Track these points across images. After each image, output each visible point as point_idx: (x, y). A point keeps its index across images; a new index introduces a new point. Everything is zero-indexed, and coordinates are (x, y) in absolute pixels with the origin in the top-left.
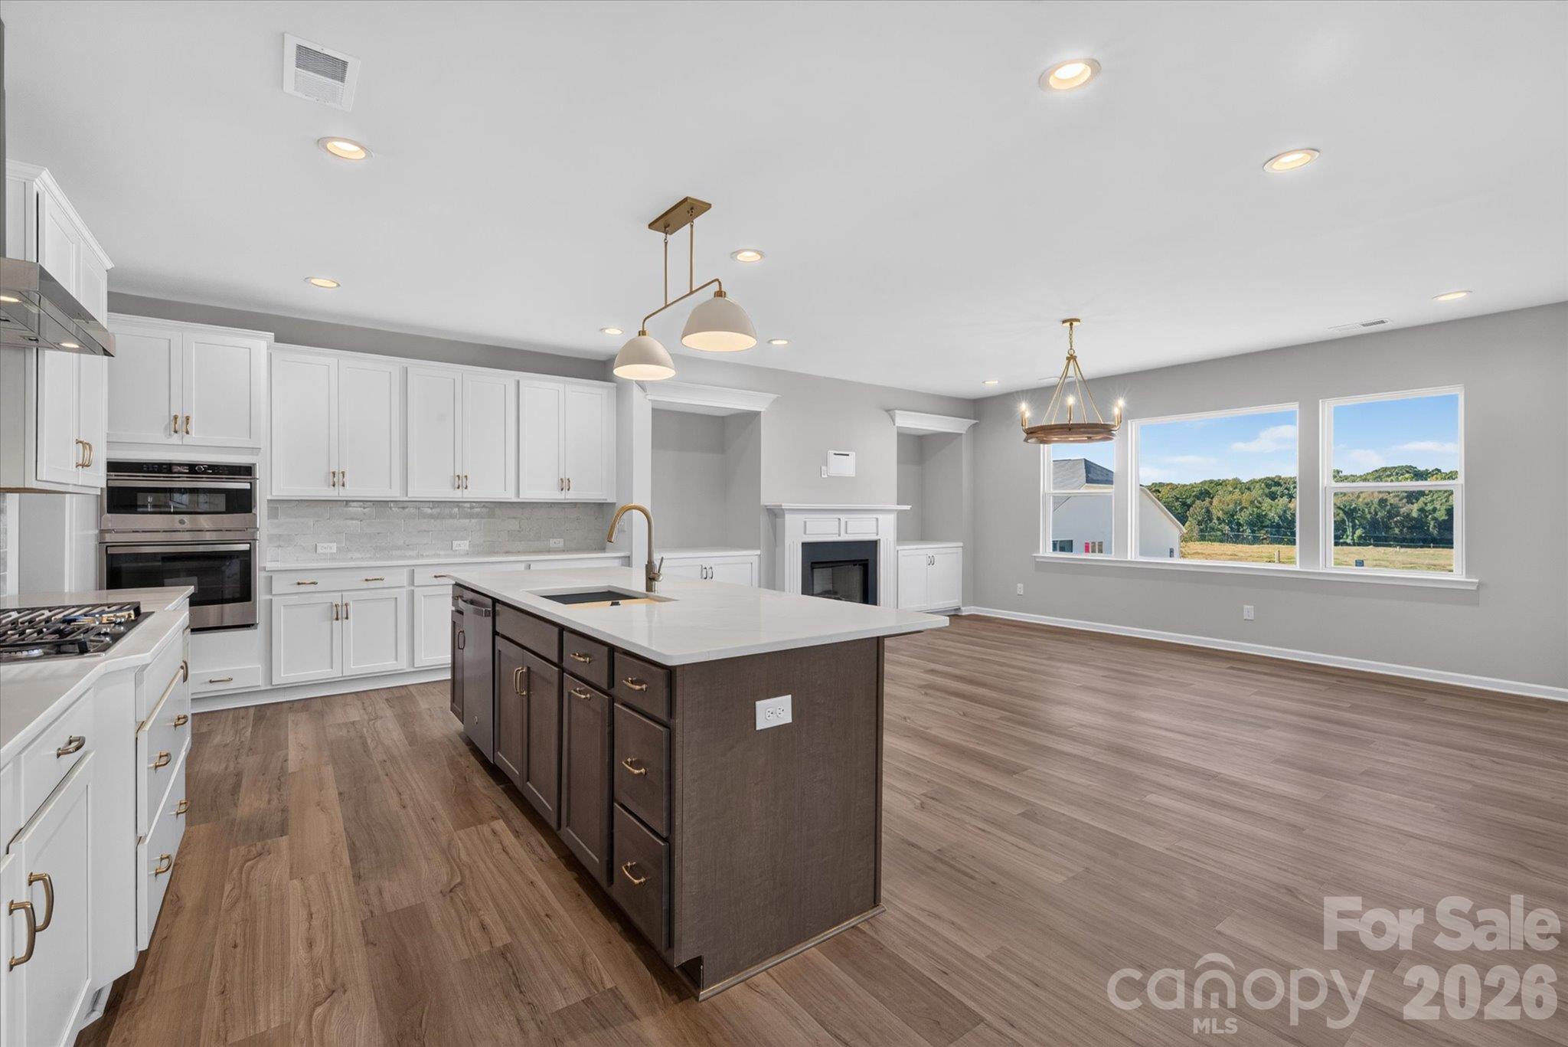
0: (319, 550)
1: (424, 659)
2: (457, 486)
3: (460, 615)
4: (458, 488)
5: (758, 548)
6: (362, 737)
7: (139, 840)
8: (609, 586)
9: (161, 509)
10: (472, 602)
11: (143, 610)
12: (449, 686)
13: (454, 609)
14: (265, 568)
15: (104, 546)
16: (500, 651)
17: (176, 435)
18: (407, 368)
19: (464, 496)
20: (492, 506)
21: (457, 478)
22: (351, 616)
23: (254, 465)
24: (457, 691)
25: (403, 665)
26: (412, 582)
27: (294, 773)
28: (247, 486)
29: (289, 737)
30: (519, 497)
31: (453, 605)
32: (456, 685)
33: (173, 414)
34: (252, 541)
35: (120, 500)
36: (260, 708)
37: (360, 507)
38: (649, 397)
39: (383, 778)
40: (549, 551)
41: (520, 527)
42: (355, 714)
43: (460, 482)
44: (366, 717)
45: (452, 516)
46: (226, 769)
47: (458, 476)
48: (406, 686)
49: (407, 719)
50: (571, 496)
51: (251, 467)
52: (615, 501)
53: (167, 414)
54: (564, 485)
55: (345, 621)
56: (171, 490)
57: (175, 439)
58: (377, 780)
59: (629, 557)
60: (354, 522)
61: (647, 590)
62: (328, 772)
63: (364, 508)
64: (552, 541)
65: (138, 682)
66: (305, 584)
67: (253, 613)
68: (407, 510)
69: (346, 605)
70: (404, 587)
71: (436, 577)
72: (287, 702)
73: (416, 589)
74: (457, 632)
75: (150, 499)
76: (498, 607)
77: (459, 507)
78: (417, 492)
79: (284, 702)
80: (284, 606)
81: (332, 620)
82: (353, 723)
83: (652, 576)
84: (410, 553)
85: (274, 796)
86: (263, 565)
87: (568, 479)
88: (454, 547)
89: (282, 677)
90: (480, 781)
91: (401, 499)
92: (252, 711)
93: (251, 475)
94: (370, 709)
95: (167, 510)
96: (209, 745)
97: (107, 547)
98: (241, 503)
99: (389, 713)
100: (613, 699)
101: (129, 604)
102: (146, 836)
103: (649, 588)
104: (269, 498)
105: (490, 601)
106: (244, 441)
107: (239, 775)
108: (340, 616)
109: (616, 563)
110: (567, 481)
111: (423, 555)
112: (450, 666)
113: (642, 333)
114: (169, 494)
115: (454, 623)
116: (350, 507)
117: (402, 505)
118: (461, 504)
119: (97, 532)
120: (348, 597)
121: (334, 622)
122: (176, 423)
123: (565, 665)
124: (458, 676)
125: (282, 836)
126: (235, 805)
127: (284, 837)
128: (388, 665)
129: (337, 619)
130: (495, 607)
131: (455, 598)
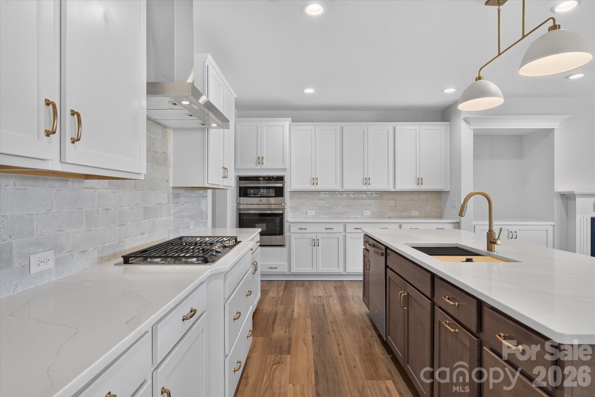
0: (308, 214)
1: (350, 269)
2: (365, 183)
3: (368, 252)
4: (366, 184)
5: (553, 221)
6: (323, 305)
7: (226, 356)
8: (457, 244)
9: (255, 196)
10: (374, 246)
11: (238, 240)
12: (362, 284)
13: (364, 247)
14: (288, 221)
15: (239, 209)
16: (389, 277)
17: (259, 165)
18: (343, 127)
19: (368, 188)
20: (381, 193)
21: (365, 180)
22: (320, 244)
23: (285, 176)
24: (366, 288)
25: (341, 270)
26: (345, 231)
27: (296, 319)
28: (281, 185)
29: (296, 298)
30: (395, 188)
31: (364, 246)
32: (365, 283)
33: (258, 156)
34: (283, 209)
35: (243, 192)
36: (287, 282)
37: (324, 194)
38: (472, 127)
39: (331, 332)
40: (411, 217)
41: (395, 204)
42: (321, 293)
43: (367, 181)
44: (325, 295)
45: (363, 199)
46: (272, 310)
47: (366, 178)
48: (342, 281)
49: (343, 299)
50: (424, 187)
51: (283, 177)
52: (449, 190)
53: (256, 155)
54: (420, 181)
55: (317, 247)
56: (259, 188)
57: (259, 167)
58: (329, 333)
59: (459, 223)
60: (322, 201)
61: (488, 249)
62: (309, 321)
63: (326, 195)
64: (412, 212)
65: (225, 279)
66: (302, 229)
67: (284, 240)
68: (343, 196)
69: (318, 240)
70: (342, 233)
71: (355, 229)
72: (296, 280)
73: (347, 234)
74: (366, 260)
75: (252, 192)
76: (388, 251)
77: (365, 194)
78: (348, 187)
79: (295, 280)
80: (295, 238)
81: (312, 246)
82: (320, 297)
83: (492, 240)
84: (345, 216)
85: (287, 330)
86: (288, 220)
87: (422, 178)
88: (364, 214)
89: (295, 269)
90: (378, 349)
91: (341, 190)
92: (284, 283)
93: (283, 181)
94: (327, 291)
95: (257, 196)
96: (268, 296)
97: (239, 210)
98: (279, 192)
99: (334, 294)
100: (481, 342)
101: (234, 237)
102: (228, 355)
103: (490, 249)
104: (290, 190)
105: (384, 248)
106: (280, 166)
107: (276, 314)
108: (315, 245)
109: (452, 226)
110: (421, 180)
111: (350, 218)
112: (362, 273)
113: (479, 78)
114: (259, 189)
115: (364, 256)
116: (320, 194)
117: (341, 193)
118: (366, 192)
119: (236, 204)
120: (319, 236)
121: (314, 247)
122: (259, 160)
123: (436, 300)
124: (366, 279)
125: (288, 354)
126: (273, 331)
127: (289, 355)
128: (334, 269)
129: (314, 246)
130: (387, 251)
131: (366, 242)
